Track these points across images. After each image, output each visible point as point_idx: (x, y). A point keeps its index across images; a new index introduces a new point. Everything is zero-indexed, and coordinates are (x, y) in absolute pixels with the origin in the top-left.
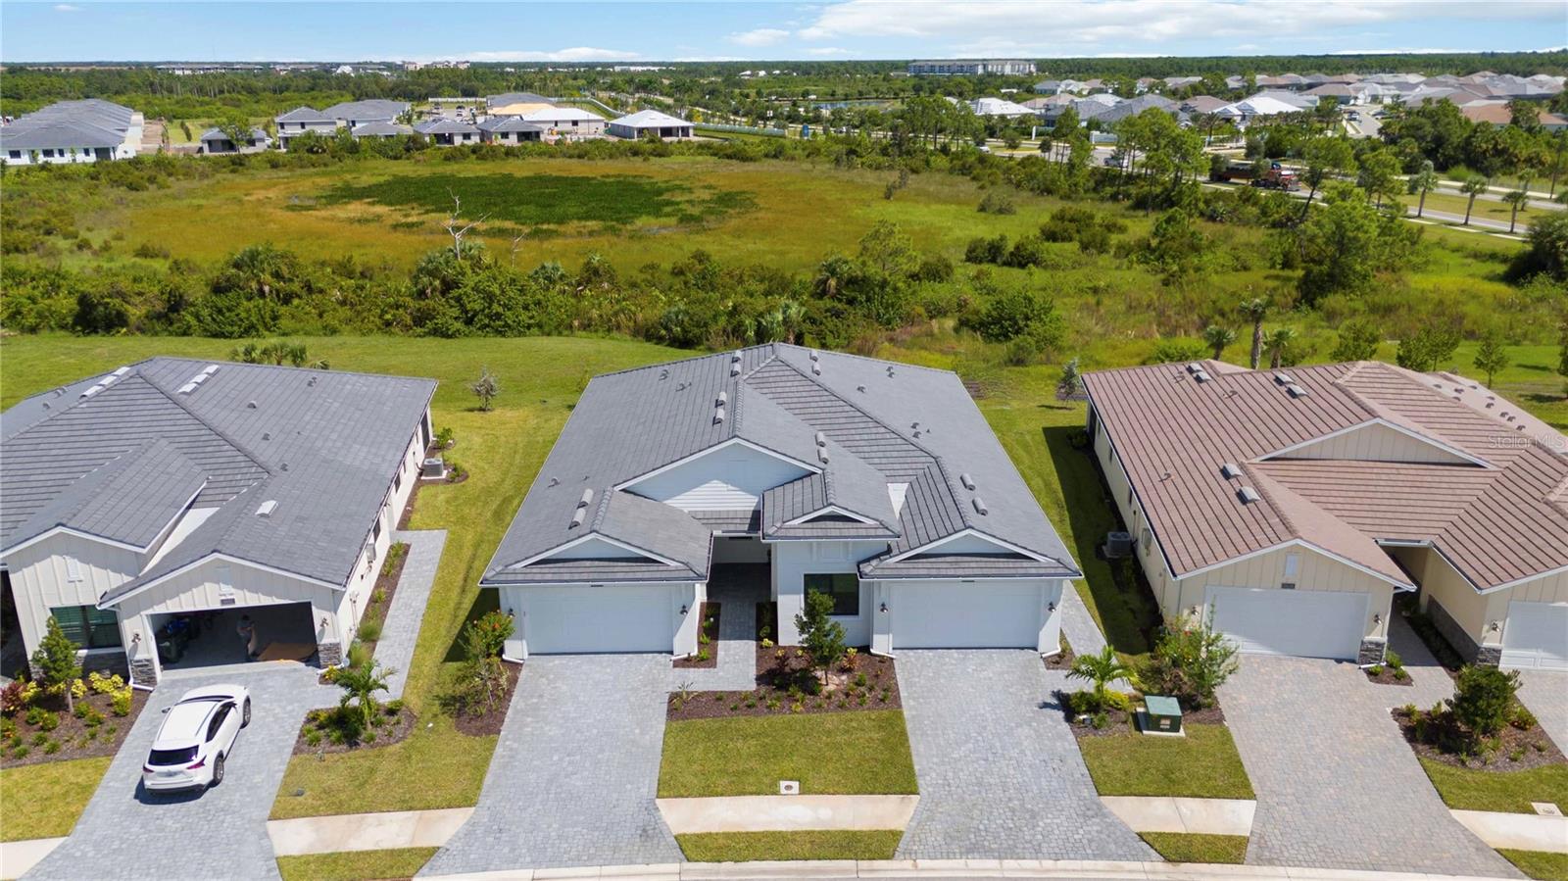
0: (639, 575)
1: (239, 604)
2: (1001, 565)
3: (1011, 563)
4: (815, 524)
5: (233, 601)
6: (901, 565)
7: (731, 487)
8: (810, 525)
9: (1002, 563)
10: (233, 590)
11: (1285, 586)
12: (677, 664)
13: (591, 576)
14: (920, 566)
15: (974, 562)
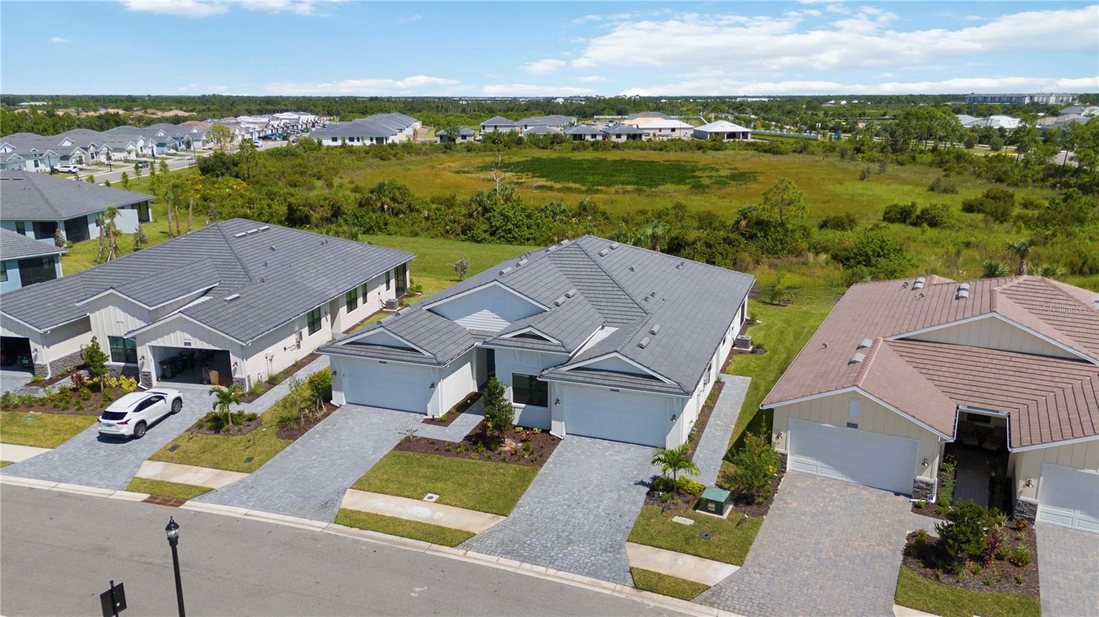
0: (404, 358)
1: (193, 346)
2: (637, 381)
3: (645, 381)
4: (520, 339)
5: (190, 344)
6: (570, 373)
7: (495, 316)
8: (515, 339)
9: (639, 380)
10: (191, 338)
11: (849, 425)
12: (426, 421)
13: (380, 355)
14: (581, 375)
15: (618, 377)
